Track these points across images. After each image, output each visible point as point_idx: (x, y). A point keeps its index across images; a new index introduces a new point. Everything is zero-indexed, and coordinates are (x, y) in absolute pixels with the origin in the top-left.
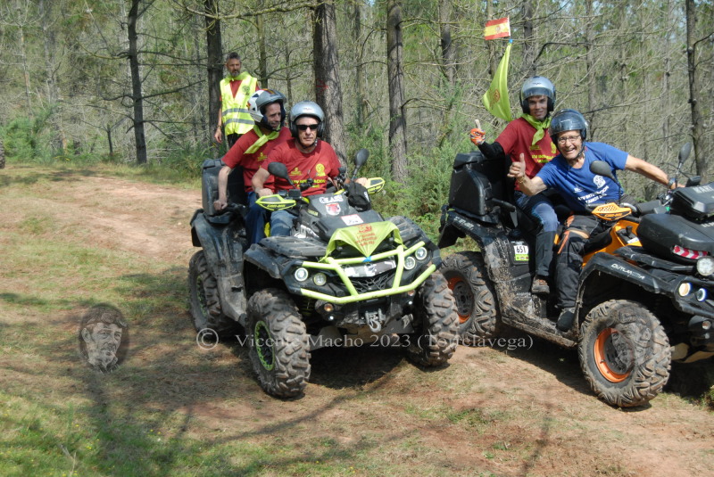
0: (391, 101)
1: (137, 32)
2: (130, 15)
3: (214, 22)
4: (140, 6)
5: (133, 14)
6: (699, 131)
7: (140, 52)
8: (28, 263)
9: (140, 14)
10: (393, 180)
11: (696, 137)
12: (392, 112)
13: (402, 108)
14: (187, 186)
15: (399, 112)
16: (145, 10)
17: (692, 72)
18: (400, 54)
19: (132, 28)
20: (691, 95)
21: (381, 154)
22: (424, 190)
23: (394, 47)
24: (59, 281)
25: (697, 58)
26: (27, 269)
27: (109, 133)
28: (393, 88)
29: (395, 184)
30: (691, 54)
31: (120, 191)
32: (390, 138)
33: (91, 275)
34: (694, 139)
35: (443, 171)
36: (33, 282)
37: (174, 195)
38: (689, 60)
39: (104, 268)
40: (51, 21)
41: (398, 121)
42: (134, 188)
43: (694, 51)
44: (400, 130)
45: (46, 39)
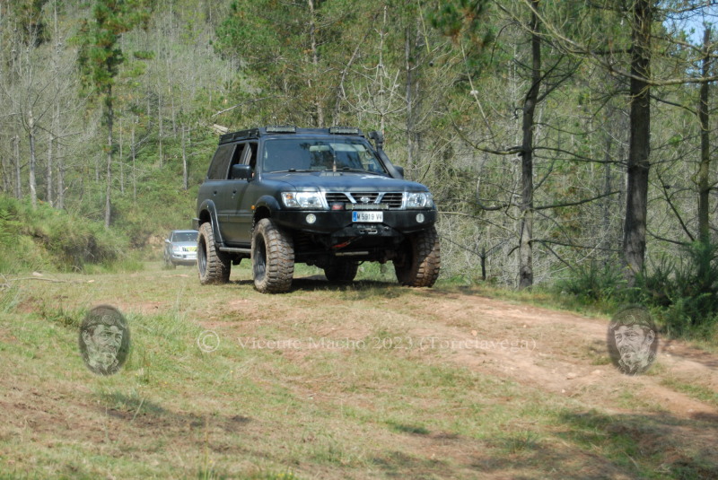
1: (535, 121)
2: (527, 98)
3: (647, 88)
4: (542, 88)
5: (532, 97)
7: (535, 148)
8: (375, 378)
9: (542, 98)
14: (589, 314)
16: (548, 92)
19: (529, 114)
24: (413, 402)
26: (373, 384)
27: (483, 259)
31: (499, 313)
33: (455, 399)
36: (380, 400)
37: (571, 322)
39: (473, 392)
40: (418, 119)
42: (517, 310)
45: (410, 142)
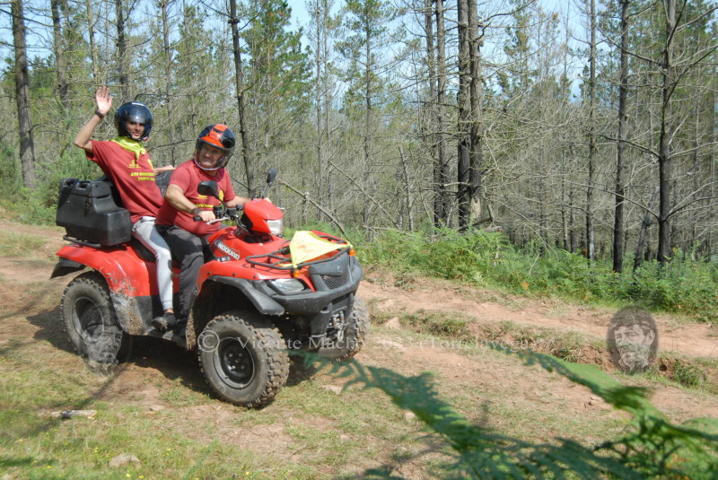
0: (21, 125)
6: (248, 152)
10: (24, 185)
11: (246, 156)
12: (22, 134)
13: (30, 132)
15: (28, 135)
17: (241, 112)
18: (27, 91)
20: (242, 127)
21: (14, 165)
22: (51, 188)
23: (21, 86)
25: (245, 103)
28: (22, 118)
29: (26, 189)
30: (240, 99)
32: (21, 155)
34: (245, 158)
35: (64, 173)
38: (239, 103)
41: (26, 143)
43: (242, 97)
44: (28, 151)
